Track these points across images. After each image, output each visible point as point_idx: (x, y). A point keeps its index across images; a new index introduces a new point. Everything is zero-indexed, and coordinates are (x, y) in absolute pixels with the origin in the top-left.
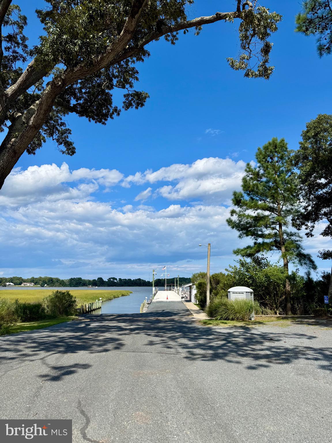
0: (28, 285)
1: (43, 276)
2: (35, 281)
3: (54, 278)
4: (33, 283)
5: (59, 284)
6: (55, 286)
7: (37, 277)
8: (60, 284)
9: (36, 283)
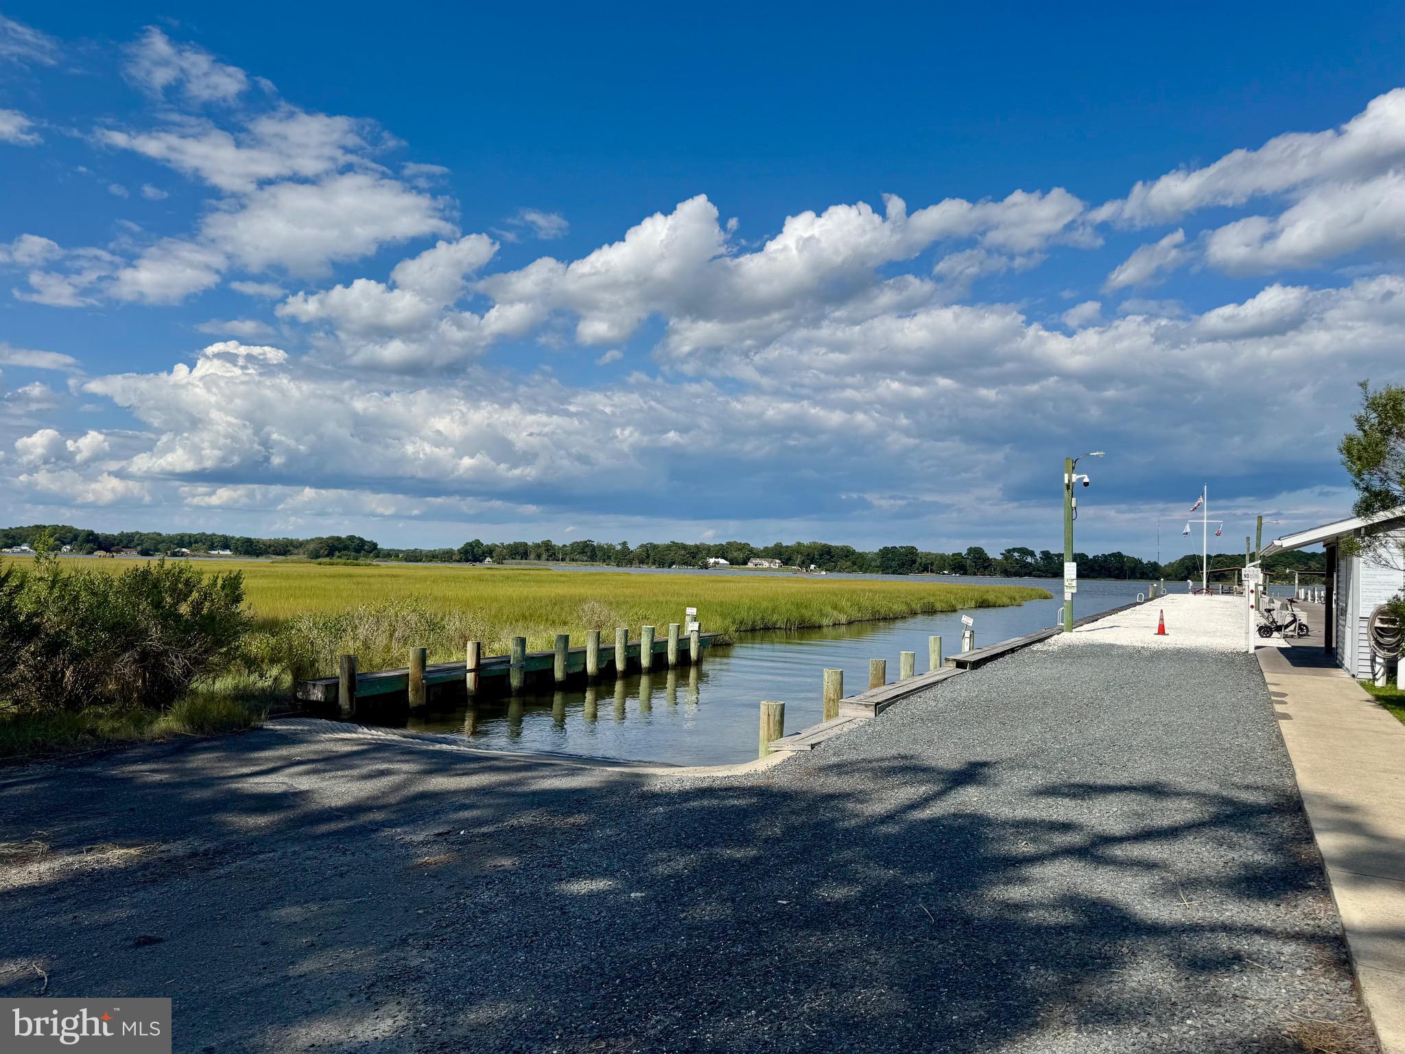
0: (766, 564)
1: (806, 541)
2: (784, 555)
3: (837, 547)
4: (777, 561)
5: (848, 563)
6: (840, 571)
7: (790, 545)
8: (854, 563)
9: (787, 561)
